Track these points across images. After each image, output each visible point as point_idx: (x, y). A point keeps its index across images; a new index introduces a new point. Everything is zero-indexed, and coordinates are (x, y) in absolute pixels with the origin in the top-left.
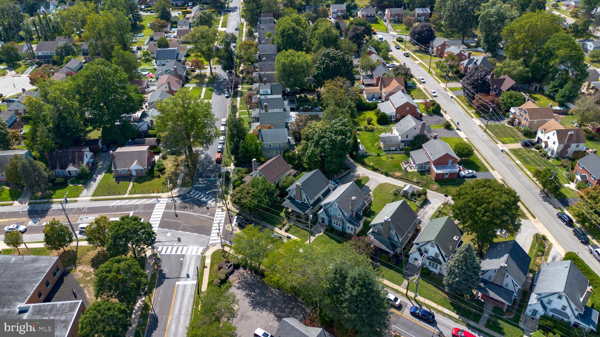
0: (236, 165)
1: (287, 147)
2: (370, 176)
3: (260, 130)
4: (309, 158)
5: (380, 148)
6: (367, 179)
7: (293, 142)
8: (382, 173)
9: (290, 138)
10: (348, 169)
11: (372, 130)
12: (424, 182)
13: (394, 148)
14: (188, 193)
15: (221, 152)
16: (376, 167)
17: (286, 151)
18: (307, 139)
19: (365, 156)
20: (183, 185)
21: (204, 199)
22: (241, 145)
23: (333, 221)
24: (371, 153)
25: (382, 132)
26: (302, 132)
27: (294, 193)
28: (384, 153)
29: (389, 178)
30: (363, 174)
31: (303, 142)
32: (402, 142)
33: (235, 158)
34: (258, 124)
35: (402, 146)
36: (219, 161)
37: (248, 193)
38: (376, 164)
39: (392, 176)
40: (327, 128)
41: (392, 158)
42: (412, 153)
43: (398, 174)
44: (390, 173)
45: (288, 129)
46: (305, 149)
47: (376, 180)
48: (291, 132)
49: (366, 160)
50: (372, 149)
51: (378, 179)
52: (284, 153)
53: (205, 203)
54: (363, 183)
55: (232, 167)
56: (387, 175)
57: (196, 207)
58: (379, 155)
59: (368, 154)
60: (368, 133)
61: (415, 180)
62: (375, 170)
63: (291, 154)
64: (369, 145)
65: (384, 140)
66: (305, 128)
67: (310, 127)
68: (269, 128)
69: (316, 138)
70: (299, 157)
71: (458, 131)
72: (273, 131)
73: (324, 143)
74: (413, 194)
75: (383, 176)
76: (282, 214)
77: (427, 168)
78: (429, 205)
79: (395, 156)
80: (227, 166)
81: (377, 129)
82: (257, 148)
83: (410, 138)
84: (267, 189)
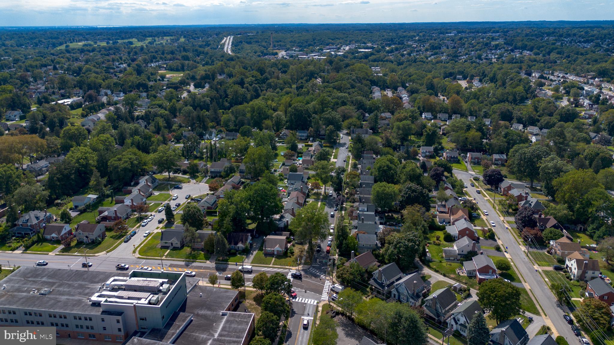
0: (339, 255)
1: (375, 247)
2: (432, 275)
3: (357, 234)
4: (389, 256)
5: (442, 257)
6: (430, 277)
7: (379, 245)
8: (441, 274)
9: (378, 242)
10: (417, 268)
11: (439, 245)
12: (471, 283)
13: (453, 258)
14: (308, 269)
15: (330, 246)
16: (437, 269)
17: (374, 250)
18: (389, 243)
19: (430, 261)
20: (305, 264)
21: (318, 274)
22: (344, 242)
23: (401, 296)
24: (435, 260)
25: (446, 247)
26: (386, 238)
27: (377, 275)
28: (445, 261)
29: (446, 278)
30: (427, 273)
31: (386, 245)
32: (459, 254)
33: (339, 251)
34: (357, 230)
35: (459, 257)
36: (328, 252)
37: (347, 272)
38: (438, 268)
39: (448, 277)
40: (403, 237)
41: (450, 265)
42: (464, 262)
43: (452, 276)
44: (447, 275)
45: (377, 236)
46: (387, 250)
47: (436, 278)
48: (379, 238)
49: (431, 264)
50: (437, 257)
51: (438, 277)
52: (373, 251)
53: (319, 276)
54: (426, 278)
55: (336, 256)
56: (445, 275)
57: (313, 278)
58: (441, 262)
59: (433, 260)
60: (436, 247)
61: (464, 281)
62: (437, 271)
63: (377, 252)
64: (435, 254)
65: (445, 252)
66: (389, 236)
67: (392, 236)
68: (364, 233)
69: (395, 243)
70: (383, 256)
71: (505, 253)
72: (366, 235)
73: (400, 247)
74: (460, 290)
75: (442, 276)
76: (368, 289)
77: (474, 275)
78: (471, 298)
79: (452, 264)
80: (334, 255)
81: (443, 244)
82: (354, 245)
83: (465, 252)
84: (360, 271)
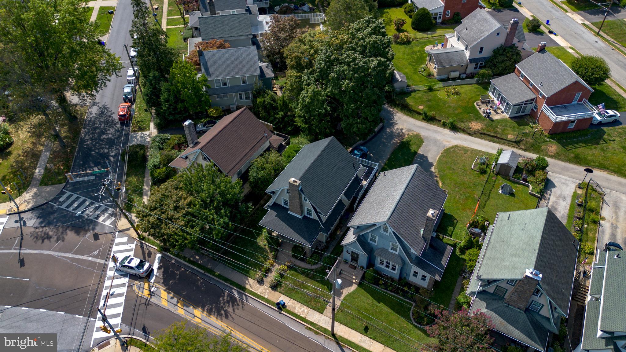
0: (160, 128)
1: (260, 84)
2: (423, 133)
3: (201, 53)
4: (307, 108)
5: (430, 75)
6: (420, 140)
7: (269, 73)
8: (444, 125)
9: (264, 65)
10: (381, 120)
11: (408, 42)
12: (530, 140)
13: (455, 74)
14: (55, 200)
15: (130, 100)
16: (431, 114)
17: (258, 93)
18: (299, 67)
19: (406, 92)
20: (45, 181)
21: (89, 211)
22: (164, 86)
23: (378, 260)
24: (416, 87)
25: (426, 44)
26: (286, 51)
27: (286, 197)
28: (440, 85)
29: (460, 135)
30: (409, 130)
31: (290, 72)
32: (471, 60)
33: (159, 113)
34: (199, 40)
35: (471, 69)
36: (125, 120)
37: (176, 208)
38: (430, 108)
39: (465, 131)
40: (344, 42)
41: (457, 93)
42: (495, 82)
43: (475, 126)
44: (461, 125)
45: (259, 47)
46: (297, 89)
47: (436, 141)
48: (265, 52)
49: (409, 101)
50: (416, 77)
51: (439, 137)
52: (255, 97)
53: (92, 223)
54: (413, 148)
55: (153, 131)
56: (454, 128)
57: (70, 235)
58: (430, 89)
59: (411, 88)
60: (402, 48)
61: (511, 137)
62: (430, 119)
63: (267, 99)
64: (409, 70)
66: (293, 44)
67: (301, 41)
68: (221, 46)
69: (318, 64)
70: (285, 105)
71: (552, 36)
72: (228, 53)
73: (341, 76)
74: (518, 170)
75: (447, 131)
76: (262, 241)
77: (528, 111)
78: (553, 190)
79: (459, 89)
80: (141, 129)
81: (415, 39)
82: (197, 90)
83: (487, 53)
84: (222, 194)
